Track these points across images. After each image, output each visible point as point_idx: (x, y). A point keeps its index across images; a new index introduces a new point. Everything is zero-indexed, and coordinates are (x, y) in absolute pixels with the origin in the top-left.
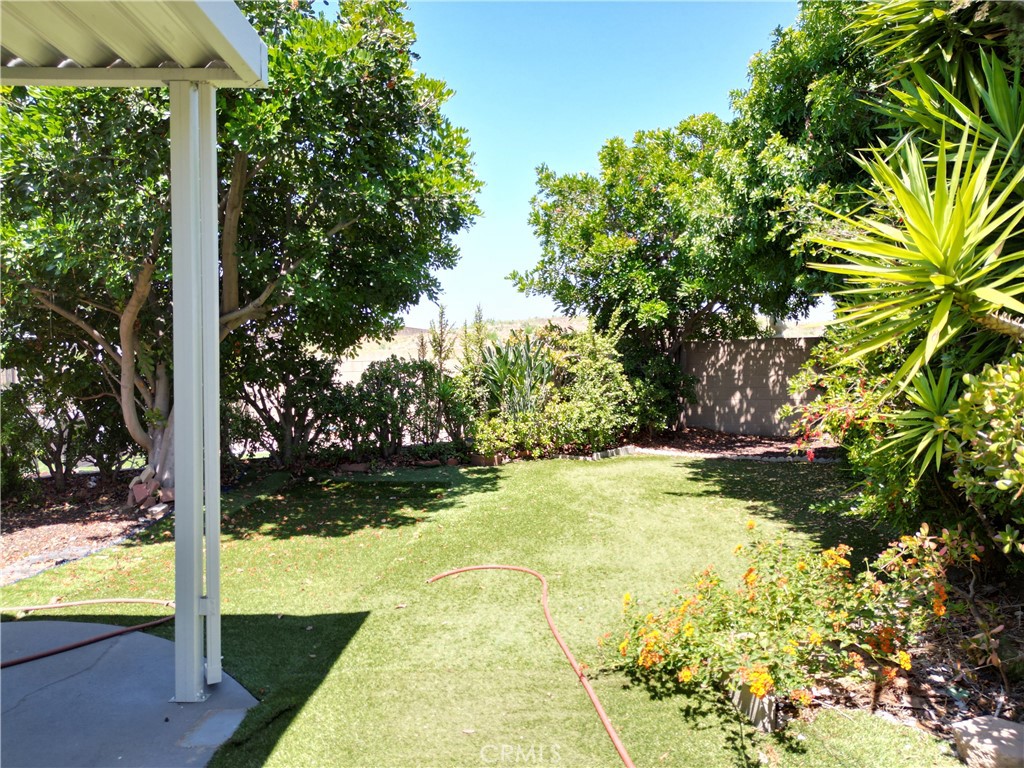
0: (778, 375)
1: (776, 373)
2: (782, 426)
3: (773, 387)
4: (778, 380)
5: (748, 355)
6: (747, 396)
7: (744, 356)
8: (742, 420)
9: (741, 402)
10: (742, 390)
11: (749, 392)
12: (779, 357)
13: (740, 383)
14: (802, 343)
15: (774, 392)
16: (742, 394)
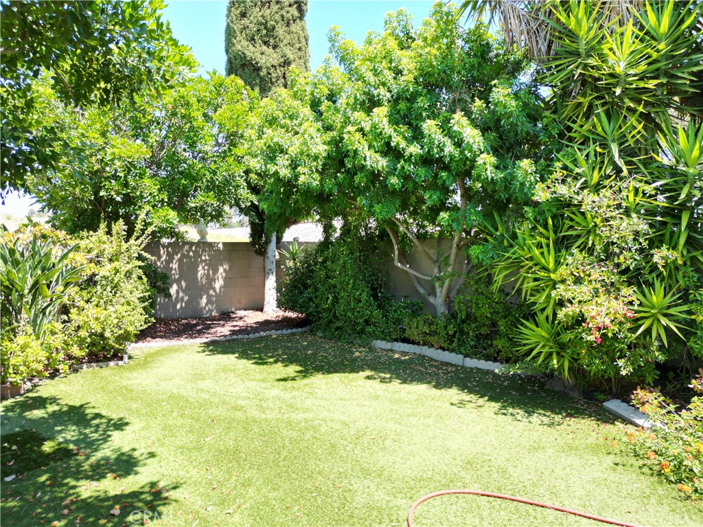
0: (204, 270)
1: (203, 268)
2: (207, 309)
3: (201, 279)
4: (205, 274)
5: (183, 255)
6: (182, 287)
7: (179, 255)
8: (179, 306)
9: (177, 292)
10: (178, 282)
11: (183, 284)
12: (205, 256)
13: (177, 277)
14: (221, 246)
15: (202, 283)
16: (178, 285)
